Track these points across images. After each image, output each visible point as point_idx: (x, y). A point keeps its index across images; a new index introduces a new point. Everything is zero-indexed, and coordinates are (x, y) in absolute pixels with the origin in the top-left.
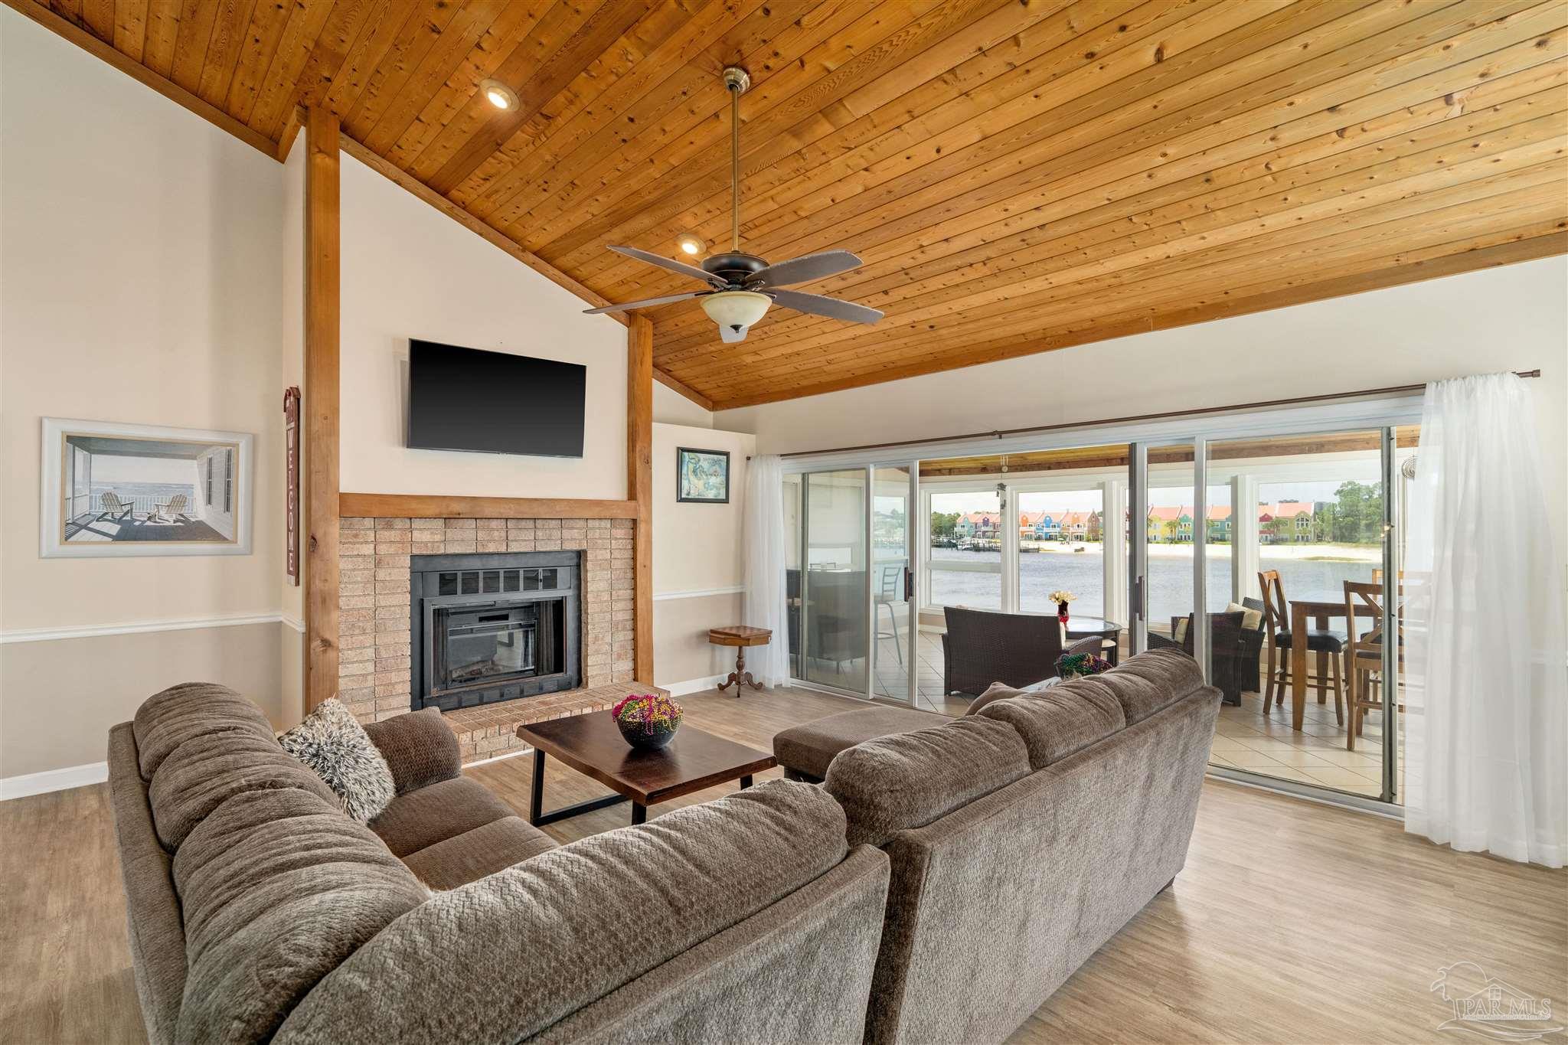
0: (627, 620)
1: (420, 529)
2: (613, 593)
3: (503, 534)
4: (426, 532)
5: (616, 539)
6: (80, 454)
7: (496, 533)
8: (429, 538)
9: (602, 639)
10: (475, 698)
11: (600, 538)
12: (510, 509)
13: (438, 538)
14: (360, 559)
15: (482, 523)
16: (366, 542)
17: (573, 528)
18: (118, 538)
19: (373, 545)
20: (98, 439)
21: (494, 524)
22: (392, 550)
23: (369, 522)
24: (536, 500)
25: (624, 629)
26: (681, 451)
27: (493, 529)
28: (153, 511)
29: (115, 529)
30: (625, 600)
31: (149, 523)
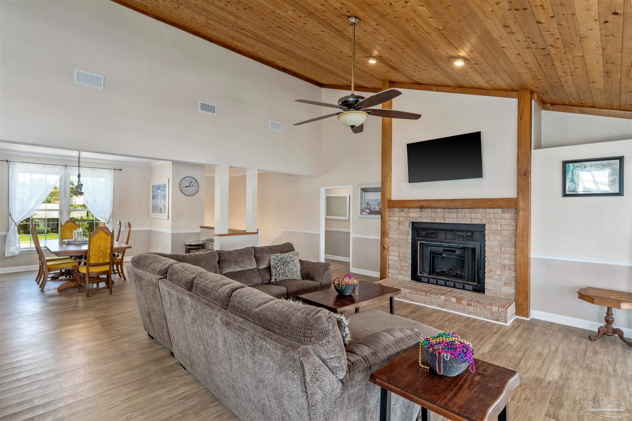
0: (512, 265)
1: (412, 212)
2: (502, 248)
3: (442, 215)
4: (414, 213)
5: (504, 219)
6: (363, 193)
7: (439, 215)
8: (415, 215)
9: (494, 272)
10: (435, 281)
11: (493, 218)
12: (443, 204)
13: (418, 216)
14: (395, 222)
15: (434, 210)
16: (396, 216)
17: (477, 213)
18: (369, 214)
19: (398, 218)
20: (367, 189)
21: (439, 210)
22: (403, 220)
23: (397, 210)
24: (455, 200)
25: (509, 269)
26: (565, 163)
27: (438, 213)
28: (375, 207)
29: (368, 211)
30: (511, 253)
31: (374, 210)
